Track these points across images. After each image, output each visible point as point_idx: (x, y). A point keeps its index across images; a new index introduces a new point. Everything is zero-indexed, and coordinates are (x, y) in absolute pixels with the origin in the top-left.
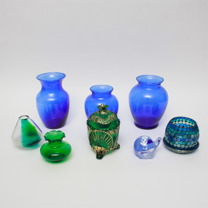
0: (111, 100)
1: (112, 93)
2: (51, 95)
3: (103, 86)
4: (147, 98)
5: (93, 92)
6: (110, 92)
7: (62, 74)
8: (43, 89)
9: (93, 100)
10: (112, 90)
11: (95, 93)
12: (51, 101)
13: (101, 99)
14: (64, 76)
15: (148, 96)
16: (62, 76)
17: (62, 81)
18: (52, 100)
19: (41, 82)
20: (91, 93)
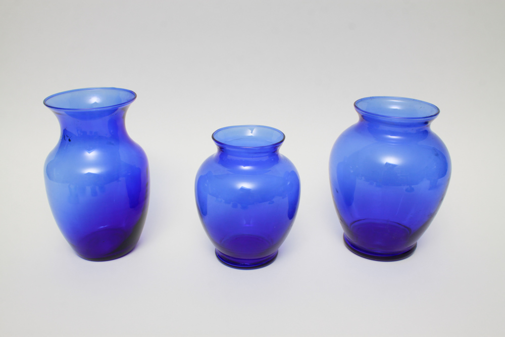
0: (277, 170)
1: (282, 151)
2: (92, 155)
3: (251, 127)
4: (387, 164)
5: (222, 147)
6: (276, 146)
7: (127, 93)
8: (66, 137)
9: (222, 170)
10: (282, 142)
11: (227, 148)
12: (89, 174)
13: (247, 168)
14: (132, 96)
15: (391, 160)
16: (125, 97)
17: (124, 111)
18: (94, 171)
19: (58, 115)
20: (214, 150)
